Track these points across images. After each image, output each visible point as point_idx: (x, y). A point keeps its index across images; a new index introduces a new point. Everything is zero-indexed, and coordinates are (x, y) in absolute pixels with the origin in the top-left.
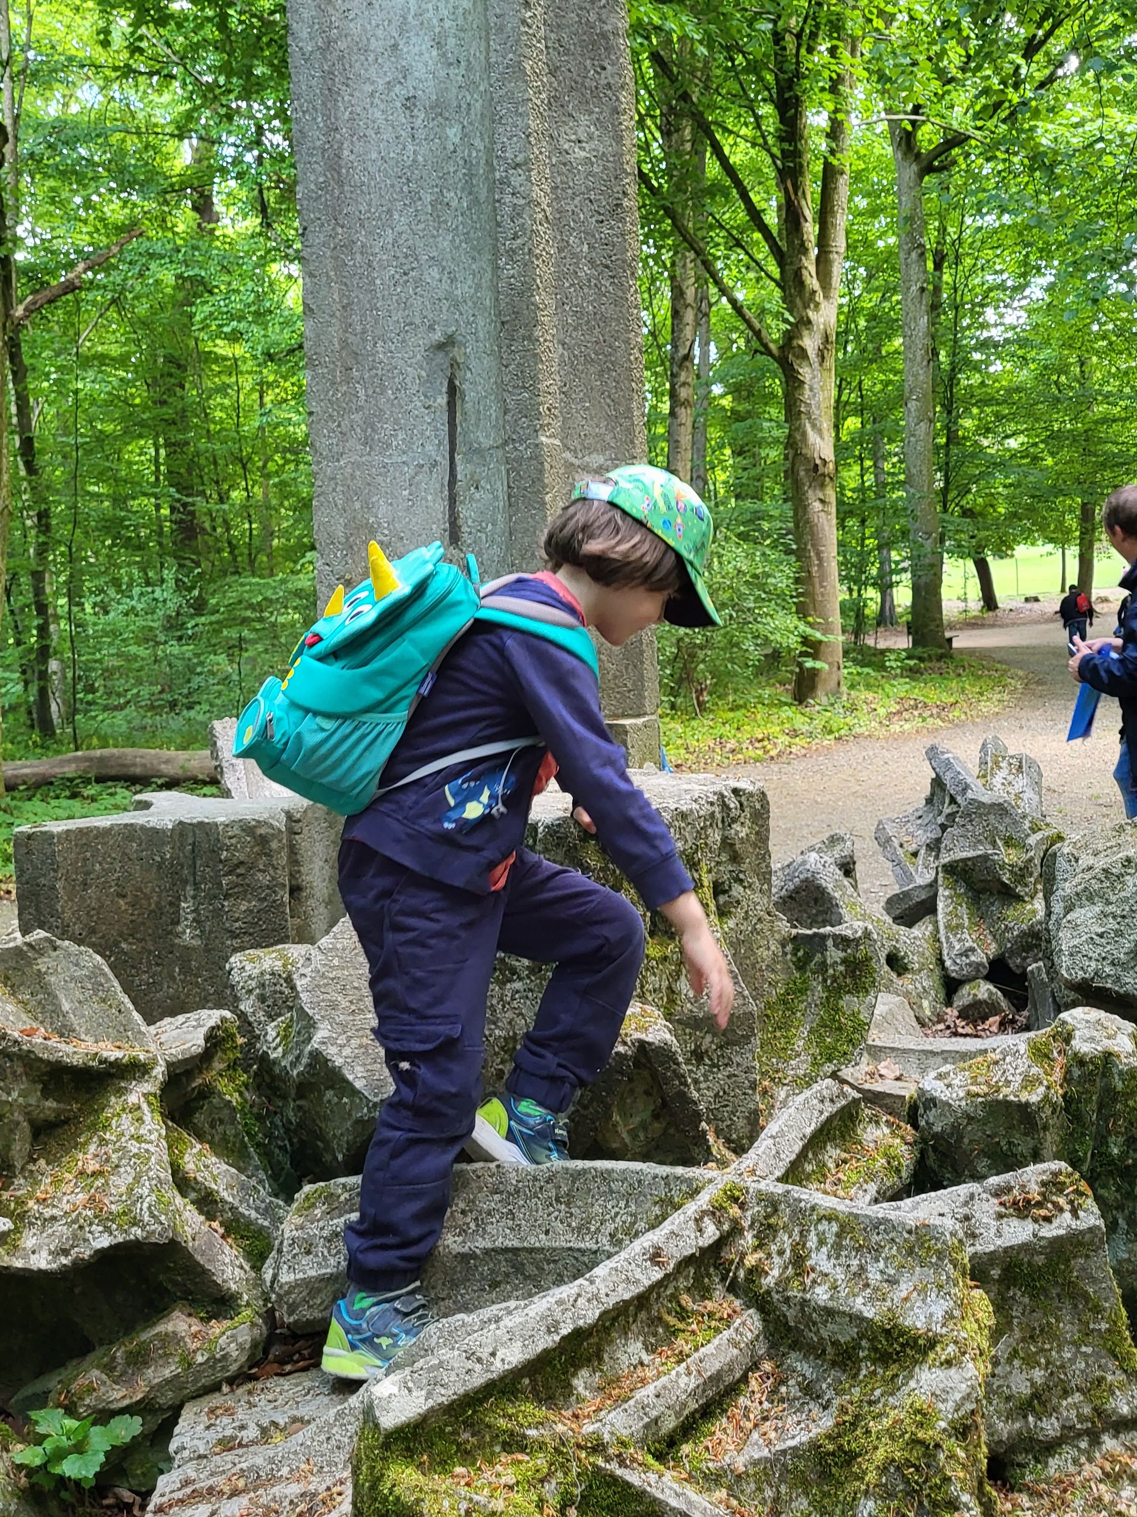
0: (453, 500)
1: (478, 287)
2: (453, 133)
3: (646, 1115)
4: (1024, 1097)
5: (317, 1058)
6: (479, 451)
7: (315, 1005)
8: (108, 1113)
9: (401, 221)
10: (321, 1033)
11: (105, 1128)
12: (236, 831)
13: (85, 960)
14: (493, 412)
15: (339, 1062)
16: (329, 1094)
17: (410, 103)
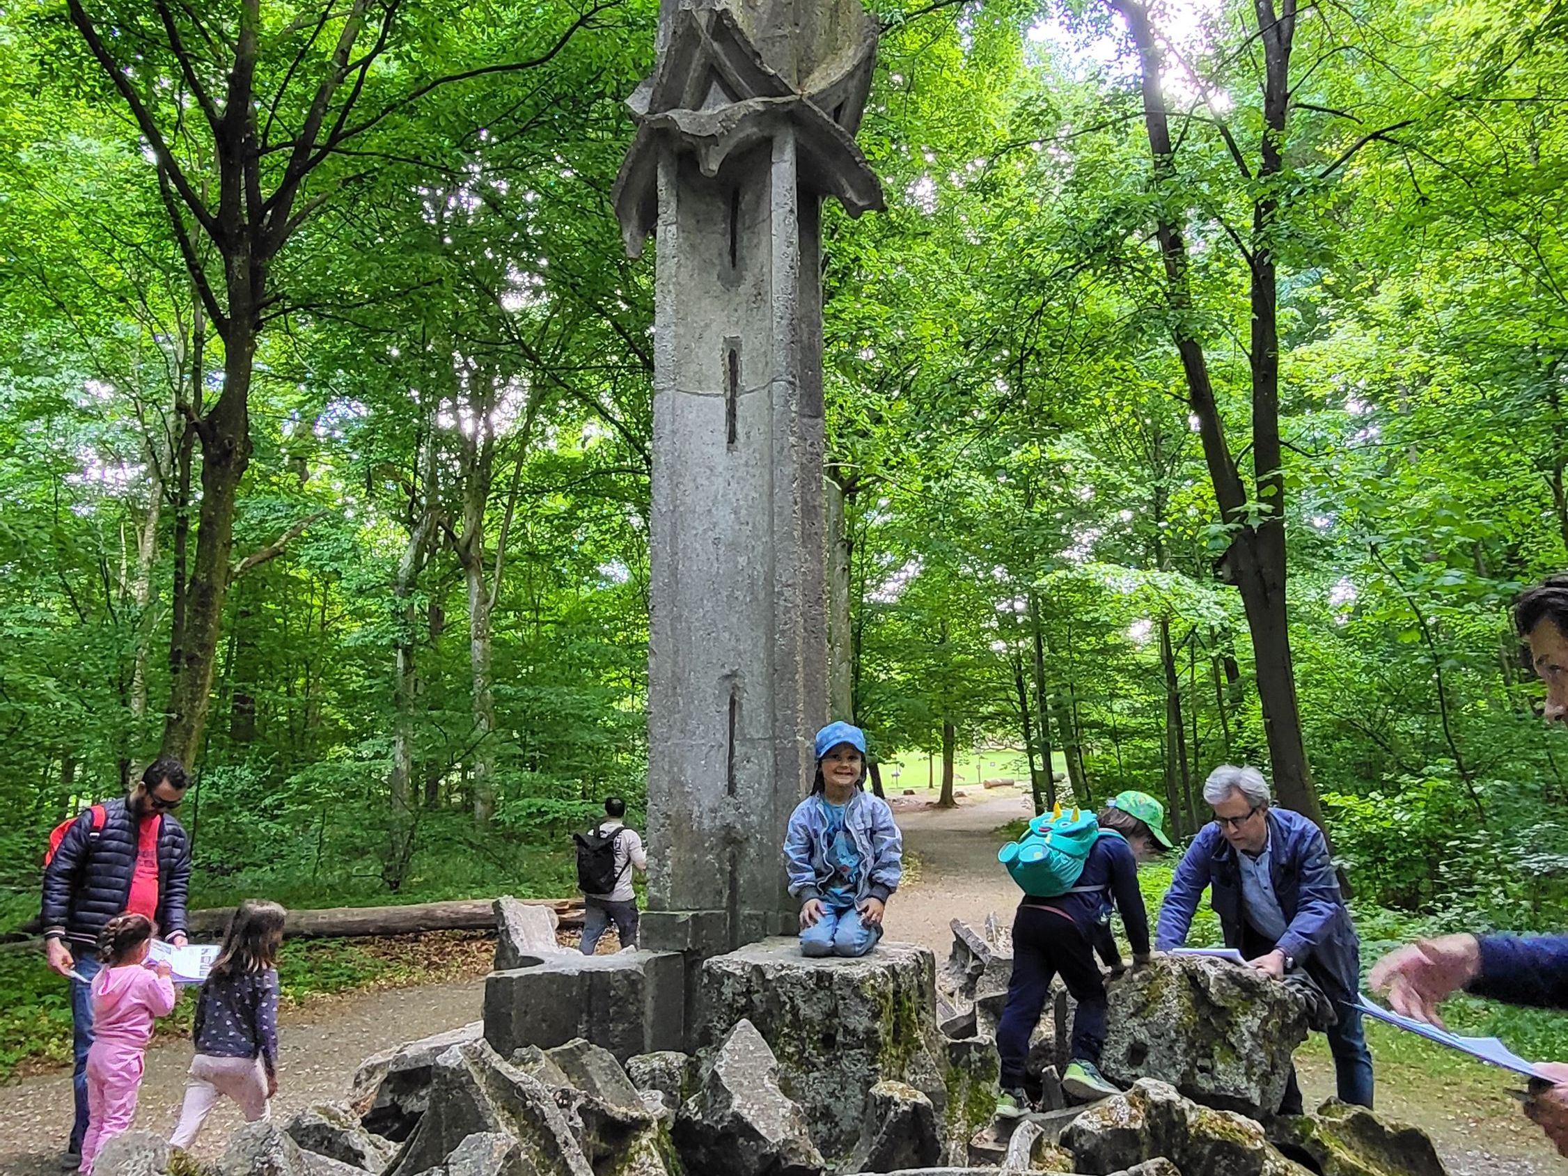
0: (731, 768)
1: (755, 645)
2: (742, 560)
3: (910, 1151)
4: (1133, 1126)
5: (737, 1117)
6: (752, 740)
7: (730, 1084)
8: (632, 1151)
9: (708, 605)
10: (736, 1101)
11: (633, 1160)
12: (619, 977)
13: (605, 1057)
14: (763, 718)
15: (749, 1119)
16: (741, 1140)
17: (717, 541)
